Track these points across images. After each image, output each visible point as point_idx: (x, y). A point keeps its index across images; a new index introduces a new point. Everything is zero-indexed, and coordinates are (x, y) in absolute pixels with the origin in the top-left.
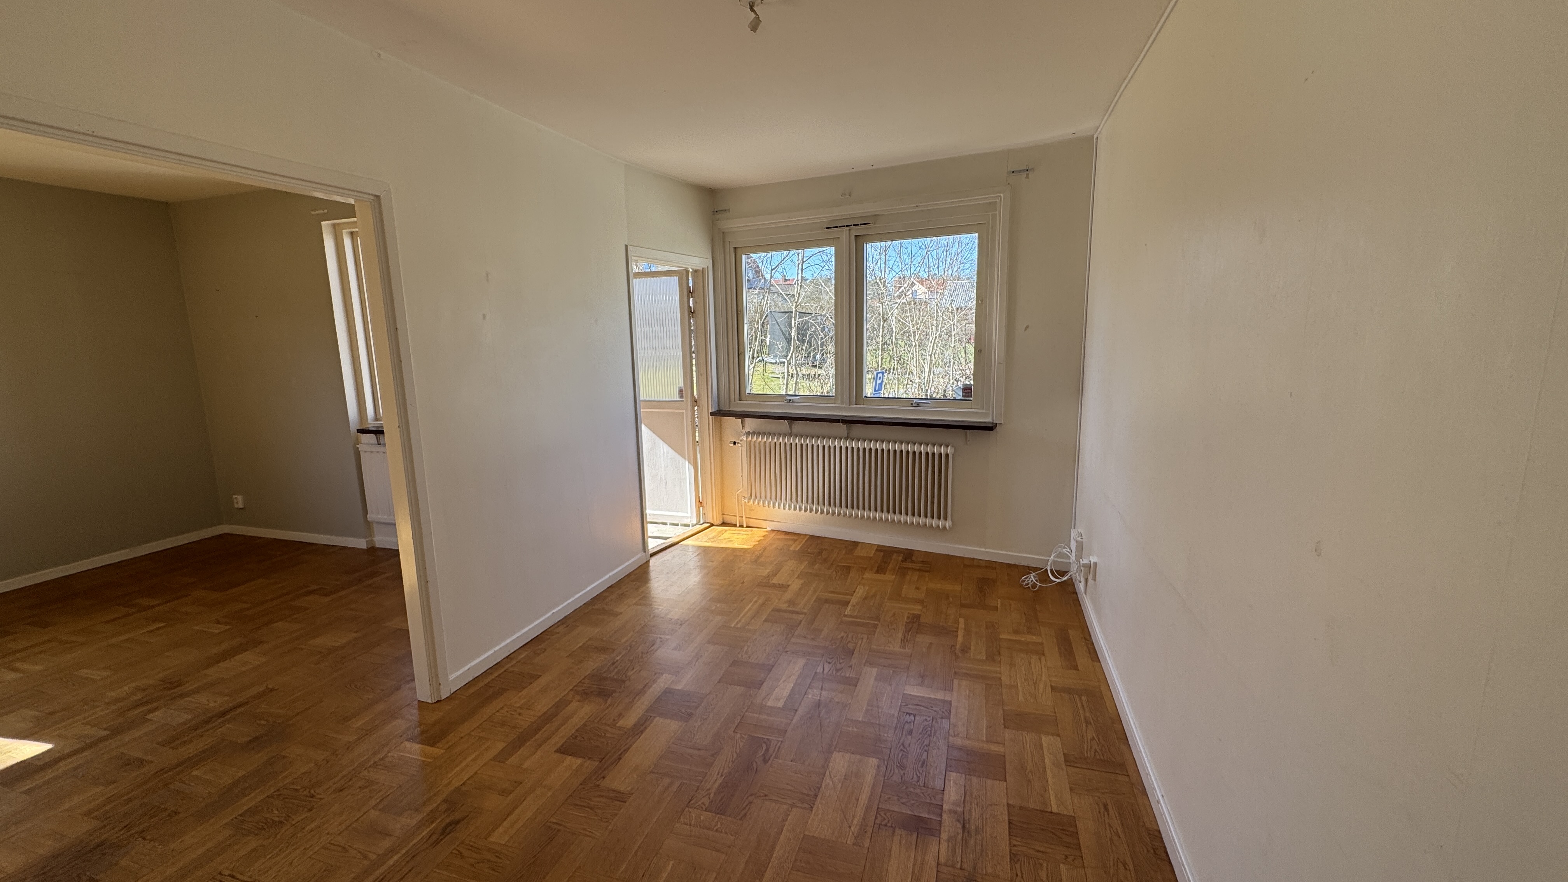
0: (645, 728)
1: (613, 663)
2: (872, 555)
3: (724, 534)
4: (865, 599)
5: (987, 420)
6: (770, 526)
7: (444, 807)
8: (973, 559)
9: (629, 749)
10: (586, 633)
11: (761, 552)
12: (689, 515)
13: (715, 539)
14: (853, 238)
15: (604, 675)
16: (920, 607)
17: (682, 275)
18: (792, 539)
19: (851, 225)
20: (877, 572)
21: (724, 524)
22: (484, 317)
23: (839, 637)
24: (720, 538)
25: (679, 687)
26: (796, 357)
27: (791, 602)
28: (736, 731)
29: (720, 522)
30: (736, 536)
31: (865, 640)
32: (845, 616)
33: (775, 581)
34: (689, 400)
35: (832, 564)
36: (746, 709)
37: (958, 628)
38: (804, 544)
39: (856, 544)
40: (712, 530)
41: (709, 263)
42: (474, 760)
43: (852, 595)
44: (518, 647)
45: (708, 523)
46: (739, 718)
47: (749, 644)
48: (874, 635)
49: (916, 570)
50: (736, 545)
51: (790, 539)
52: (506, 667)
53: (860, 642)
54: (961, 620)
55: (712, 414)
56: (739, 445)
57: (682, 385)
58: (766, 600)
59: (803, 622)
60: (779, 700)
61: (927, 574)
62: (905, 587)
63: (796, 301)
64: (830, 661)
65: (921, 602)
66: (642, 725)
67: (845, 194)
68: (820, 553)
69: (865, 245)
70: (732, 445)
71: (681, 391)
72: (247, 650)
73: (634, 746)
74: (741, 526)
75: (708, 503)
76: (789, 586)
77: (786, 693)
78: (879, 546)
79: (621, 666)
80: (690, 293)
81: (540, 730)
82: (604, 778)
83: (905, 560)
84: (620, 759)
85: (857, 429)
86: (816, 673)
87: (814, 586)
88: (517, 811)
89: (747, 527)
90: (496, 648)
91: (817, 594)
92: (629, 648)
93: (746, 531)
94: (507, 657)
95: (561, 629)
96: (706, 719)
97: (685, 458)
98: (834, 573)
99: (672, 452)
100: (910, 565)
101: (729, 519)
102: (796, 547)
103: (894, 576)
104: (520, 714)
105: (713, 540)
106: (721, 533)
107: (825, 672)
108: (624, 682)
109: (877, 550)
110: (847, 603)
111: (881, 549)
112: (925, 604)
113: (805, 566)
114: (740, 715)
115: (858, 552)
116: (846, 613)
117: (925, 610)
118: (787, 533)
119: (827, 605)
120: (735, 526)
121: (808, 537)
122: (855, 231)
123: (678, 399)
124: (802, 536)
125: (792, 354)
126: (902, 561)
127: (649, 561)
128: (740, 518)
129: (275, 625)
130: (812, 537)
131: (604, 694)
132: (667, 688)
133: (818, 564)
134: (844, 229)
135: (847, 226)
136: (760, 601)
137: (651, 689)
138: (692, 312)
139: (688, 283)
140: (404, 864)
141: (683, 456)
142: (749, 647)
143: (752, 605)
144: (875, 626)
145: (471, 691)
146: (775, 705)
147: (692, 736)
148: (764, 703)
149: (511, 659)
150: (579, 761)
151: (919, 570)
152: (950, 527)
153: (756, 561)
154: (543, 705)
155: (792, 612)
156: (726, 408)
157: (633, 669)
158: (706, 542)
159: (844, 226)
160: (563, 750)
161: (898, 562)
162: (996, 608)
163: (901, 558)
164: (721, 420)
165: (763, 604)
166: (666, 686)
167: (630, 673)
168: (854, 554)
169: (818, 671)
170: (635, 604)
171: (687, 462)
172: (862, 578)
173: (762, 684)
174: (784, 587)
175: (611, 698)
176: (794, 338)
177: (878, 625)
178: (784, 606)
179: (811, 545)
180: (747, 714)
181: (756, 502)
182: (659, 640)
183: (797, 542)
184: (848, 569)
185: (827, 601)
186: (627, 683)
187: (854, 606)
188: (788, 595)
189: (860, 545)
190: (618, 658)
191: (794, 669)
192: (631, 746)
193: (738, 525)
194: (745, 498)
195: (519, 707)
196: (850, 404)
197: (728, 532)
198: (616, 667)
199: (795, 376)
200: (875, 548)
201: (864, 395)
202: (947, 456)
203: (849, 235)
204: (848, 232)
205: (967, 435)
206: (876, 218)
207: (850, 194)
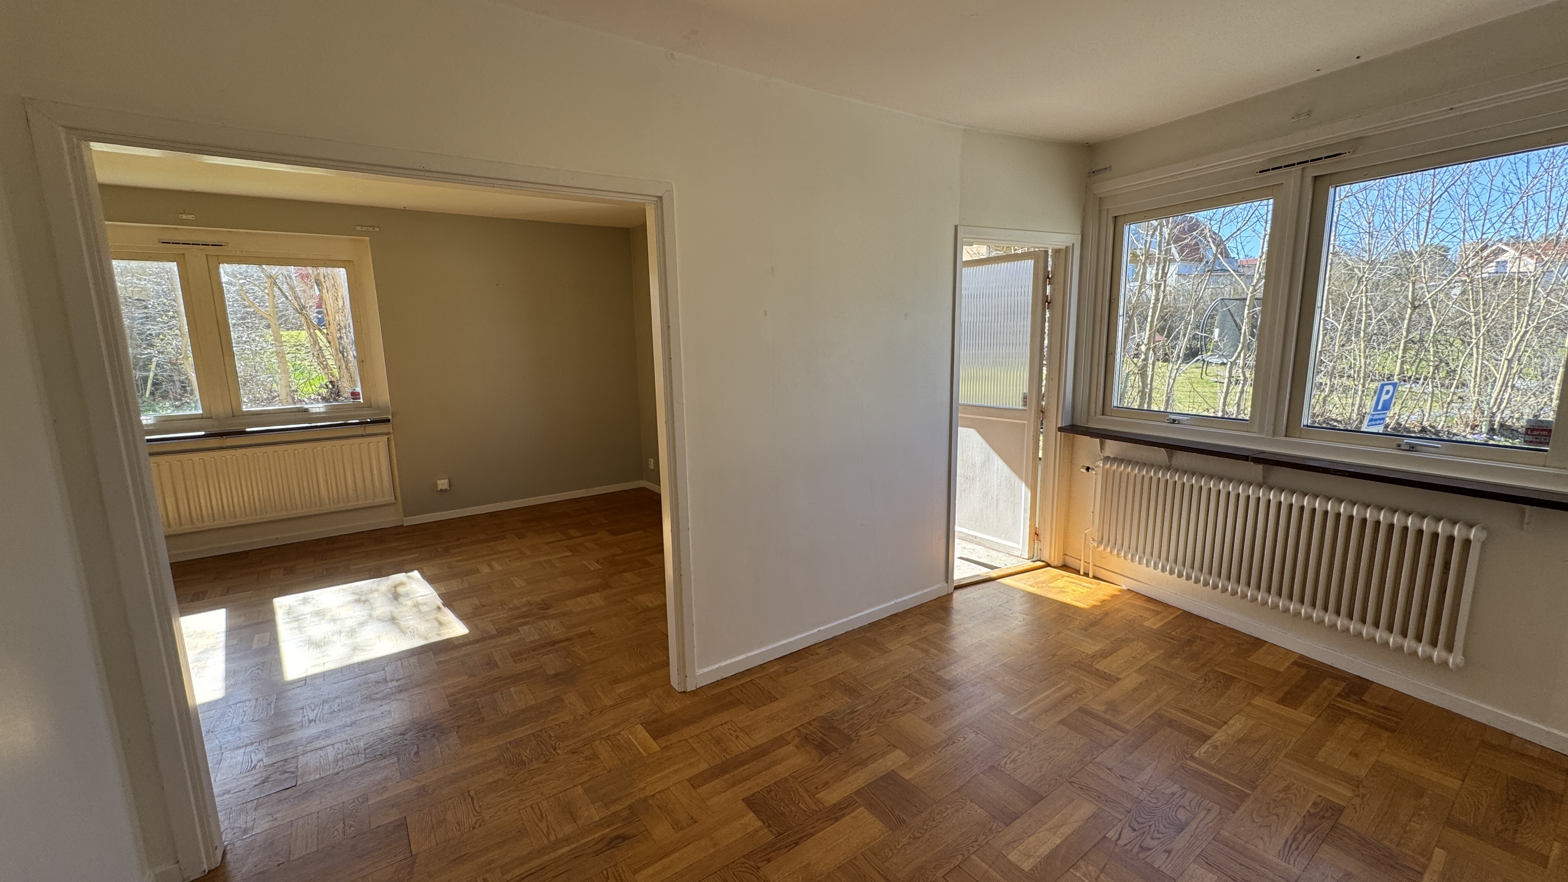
0: (843, 816)
1: (852, 712)
2: (1281, 670)
3: (1059, 581)
4: (1240, 741)
6: (1124, 584)
7: (625, 814)
8: (1510, 736)
9: (812, 835)
10: (846, 663)
11: (1098, 617)
12: (1020, 547)
13: (1044, 585)
14: (1309, 181)
15: (835, 724)
16: (1348, 793)
17: (1039, 257)
18: (1154, 611)
19: (1307, 162)
20: (1282, 701)
21: (1065, 567)
22: (765, 314)
23: (1168, 791)
24: (1049, 585)
25: (907, 776)
26: (1245, 358)
27: (1112, 707)
28: (946, 877)
29: (1060, 564)
30: (1073, 587)
31: (1213, 814)
32: (1193, 758)
33: (1102, 666)
34: (1033, 409)
35: (1204, 665)
36: (975, 849)
37: (1425, 867)
38: (1169, 622)
39: (1258, 643)
40: (1045, 571)
41: (1076, 240)
42: (676, 771)
43: (1219, 727)
44: (775, 658)
45: (1043, 561)
46: (960, 857)
47: (1023, 749)
48: (1234, 812)
49: (1363, 719)
50: (1067, 599)
51: (1150, 610)
52: (754, 677)
53: (1201, 816)
54: (1439, 856)
55: (1061, 429)
56: (1094, 472)
57: (1026, 390)
58: (1077, 692)
59: (1117, 744)
60: (1029, 857)
61: (1385, 735)
62: (1328, 743)
63: (1254, 284)
64: (1137, 827)
65: (1356, 783)
66: (841, 809)
67: (1298, 115)
68: (1190, 642)
69: (1332, 190)
70: (1084, 471)
71: (1025, 398)
72: (598, 591)
73: (820, 834)
74: (1086, 575)
75: (1046, 536)
76: (1119, 679)
77: (1044, 850)
78: (1302, 657)
79: (858, 719)
80: (1048, 278)
81: (744, 765)
82: (769, 860)
83: (1345, 695)
84: (796, 844)
85: (1282, 475)
86: (1104, 837)
87: (1160, 691)
88: (673, 857)
89: (1095, 577)
90: (750, 654)
91: (1159, 706)
92: (877, 699)
93: (1090, 583)
94: (761, 665)
95: (823, 651)
96: (919, 838)
97: (1021, 478)
98: (1202, 681)
99: (1007, 470)
100: (1355, 708)
101: (1071, 562)
102: (1154, 623)
103: (1313, 719)
104: (737, 737)
105: (1040, 585)
106: (1055, 578)
107: (1120, 843)
108: (851, 741)
109: (1295, 663)
110: (1205, 738)
111: (1303, 662)
112: (1362, 791)
113: (1157, 657)
114: (963, 855)
115: (1259, 658)
116: (1196, 755)
117: (1357, 801)
118: (1150, 599)
119: (1168, 730)
120: (1077, 572)
121: (1181, 611)
122: (1313, 170)
123: (1021, 408)
124: (1171, 610)
125: (1240, 353)
126: (1339, 695)
127: (952, 593)
128: (1086, 564)
129: (625, 574)
130: (1187, 615)
131: (824, 748)
132: (892, 770)
133: (1179, 660)
134: (1293, 169)
135: (1298, 164)
136: (1067, 690)
137: (874, 765)
138: (1047, 302)
139: (1046, 266)
140: (566, 860)
141: (1020, 477)
142: (1021, 752)
143: (1054, 692)
144: (1243, 797)
145: (714, 692)
146: (1019, 864)
147: (890, 855)
148: (1004, 852)
149: (764, 669)
150: (759, 824)
151: (1371, 722)
152: (1456, 666)
153: (1086, 629)
154: (761, 737)
155: (1106, 722)
156: (1083, 423)
157: (869, 728)
158: (1031, 586)
159: (1294, 165)
160: (751, 803)
161: (1330, 696)
162: (1544, 861)
163: (1338, 689)
164: (1074, 438)
165: (1068, 696)
166: (893, 768)
167: (862, 733)
168: (1249, 659)
169: (1109, 835)
170: (909, 644)
171: (1024, 484)
172: (1249, 704)
173: (1014, 820)
174: (1110, 679)
175: (827, 756)
176: (1245, 332)
177: (1248, 795)
178: (1098, 708)
179: (1180, 626)
180: (973, 857)
181: (1109, 550)
182: (914, 701)
183: (1159, 617)
184: (1229, 681)
185: (1171, 723)
186: (854, 744)
187: (1216, 747)
188: (1113, 693)
189: (1265, 648)
190: (860, 707)
191: (1072, 815)
192: (817, 832)
193: (1082, 573)
194: (1094, 540)
195: (741, 728)
196: (1275, 433)
197: (1066, 579)
198: (852, 719)
199: (1242, 382)
200: (1295, 658)
201: (1303, 421)
202: (1467, 543)
203: (1303, 178)
204: (1300, 173)
205: (1523, 513)
206: (1356, 143)
207: (1309, 114)
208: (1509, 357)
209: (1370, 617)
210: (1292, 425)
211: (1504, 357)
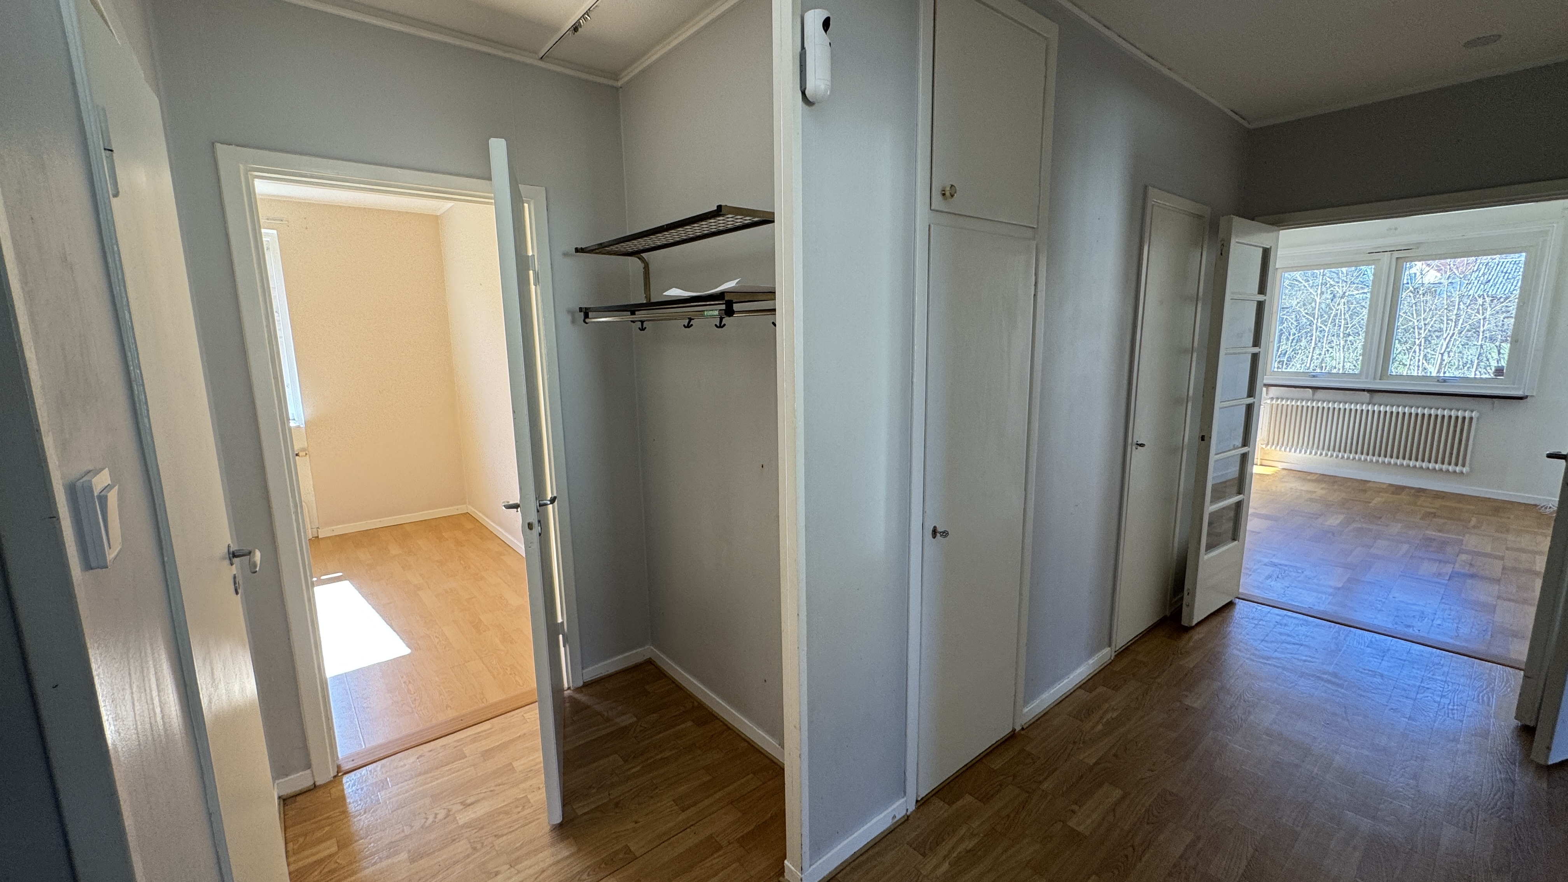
5: (1520, 393)
6: (1281, 466)
14: (1394, 260)
19: (1394, 251)
67: (1391, 229)
69: (1405, 263)
85: (1378, 397)
89: (1261, 465)
121: (1317, 476)
122: (1397, 255)
124: (1313, 475)
135: (1390, 251)
152: (1467, 472)
159: (1387, 252)
181: (1272, 448)
196: (1375, 379)
201: (1389, 374)
202: (1471, 419)
203: (1391, 258)
204: (1390, 255)
205: (1493, 403)
206: (1419, 245)
207: (1396, 229)
208: (1442, 352)
209: (1426, 459)
210: (1384, 374)
211: (1438, 352)
